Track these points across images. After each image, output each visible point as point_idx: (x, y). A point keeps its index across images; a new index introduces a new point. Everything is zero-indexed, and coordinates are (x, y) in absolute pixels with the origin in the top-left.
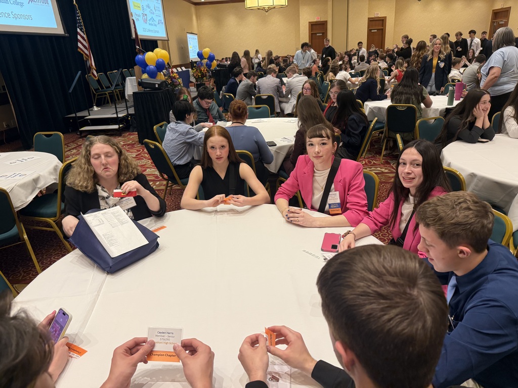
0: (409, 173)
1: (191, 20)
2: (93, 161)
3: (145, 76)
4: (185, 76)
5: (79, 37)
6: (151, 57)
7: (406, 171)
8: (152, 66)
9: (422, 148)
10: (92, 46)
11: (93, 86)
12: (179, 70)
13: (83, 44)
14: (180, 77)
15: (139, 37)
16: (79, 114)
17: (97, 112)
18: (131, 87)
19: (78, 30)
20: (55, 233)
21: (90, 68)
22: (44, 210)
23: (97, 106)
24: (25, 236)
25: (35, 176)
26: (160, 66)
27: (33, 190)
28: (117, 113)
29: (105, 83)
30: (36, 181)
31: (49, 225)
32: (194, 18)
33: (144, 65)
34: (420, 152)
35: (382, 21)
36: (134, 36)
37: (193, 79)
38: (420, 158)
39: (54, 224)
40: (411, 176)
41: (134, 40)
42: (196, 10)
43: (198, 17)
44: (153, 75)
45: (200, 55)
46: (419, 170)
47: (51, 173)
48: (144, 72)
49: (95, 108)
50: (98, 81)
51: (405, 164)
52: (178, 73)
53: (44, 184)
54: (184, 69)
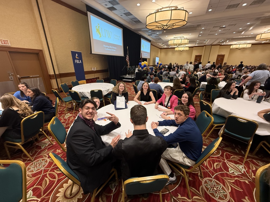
0: (184, 100)
1: (158, 53)
2: (119, 87)
3: (140, 68)
4: (152, 69)
5: (127, 57)
6: (143, 63)
7: (184, 99)
8: (143, 66)
9: (188, 94)
10: (129, 60)
11: (128, 69)
12: (151, 67)
13: (127, 59)
14: (150, 69)
15: (142, 57)
16: (123, 76)
17: (128, 76)
18: (136, 71)
19: (127, 55)
20: (110, 102)
21: (128, 65)
22: (108, 97)
23: (128, 75)
24: (104, 101)
25: (108, 89)
26: (145, 66)
27: (107, 92)
28: (132, 77)
29: (131, 69)
30: (108, 90)
31: (109, 100)
32: (159, 52)
33: (141, 65)
34: (188, 95)
35: (223, 56)
36: (141, 57)
37: (154, 70)
38: (188, 96)
39: (110, 100)
40: (185, 101)
41: (141, 58)
42: (160, 50)
43: (160, 52)
44: (142, 68)
45: (158, 63)
46: (187, 99)
47: (112, 89)
48: (140, 67)
49: (127, 75)
50: (129, 68)
51: (183, 97)
52: (150, 68)
53: (110, 91)
54: (152, 67)
